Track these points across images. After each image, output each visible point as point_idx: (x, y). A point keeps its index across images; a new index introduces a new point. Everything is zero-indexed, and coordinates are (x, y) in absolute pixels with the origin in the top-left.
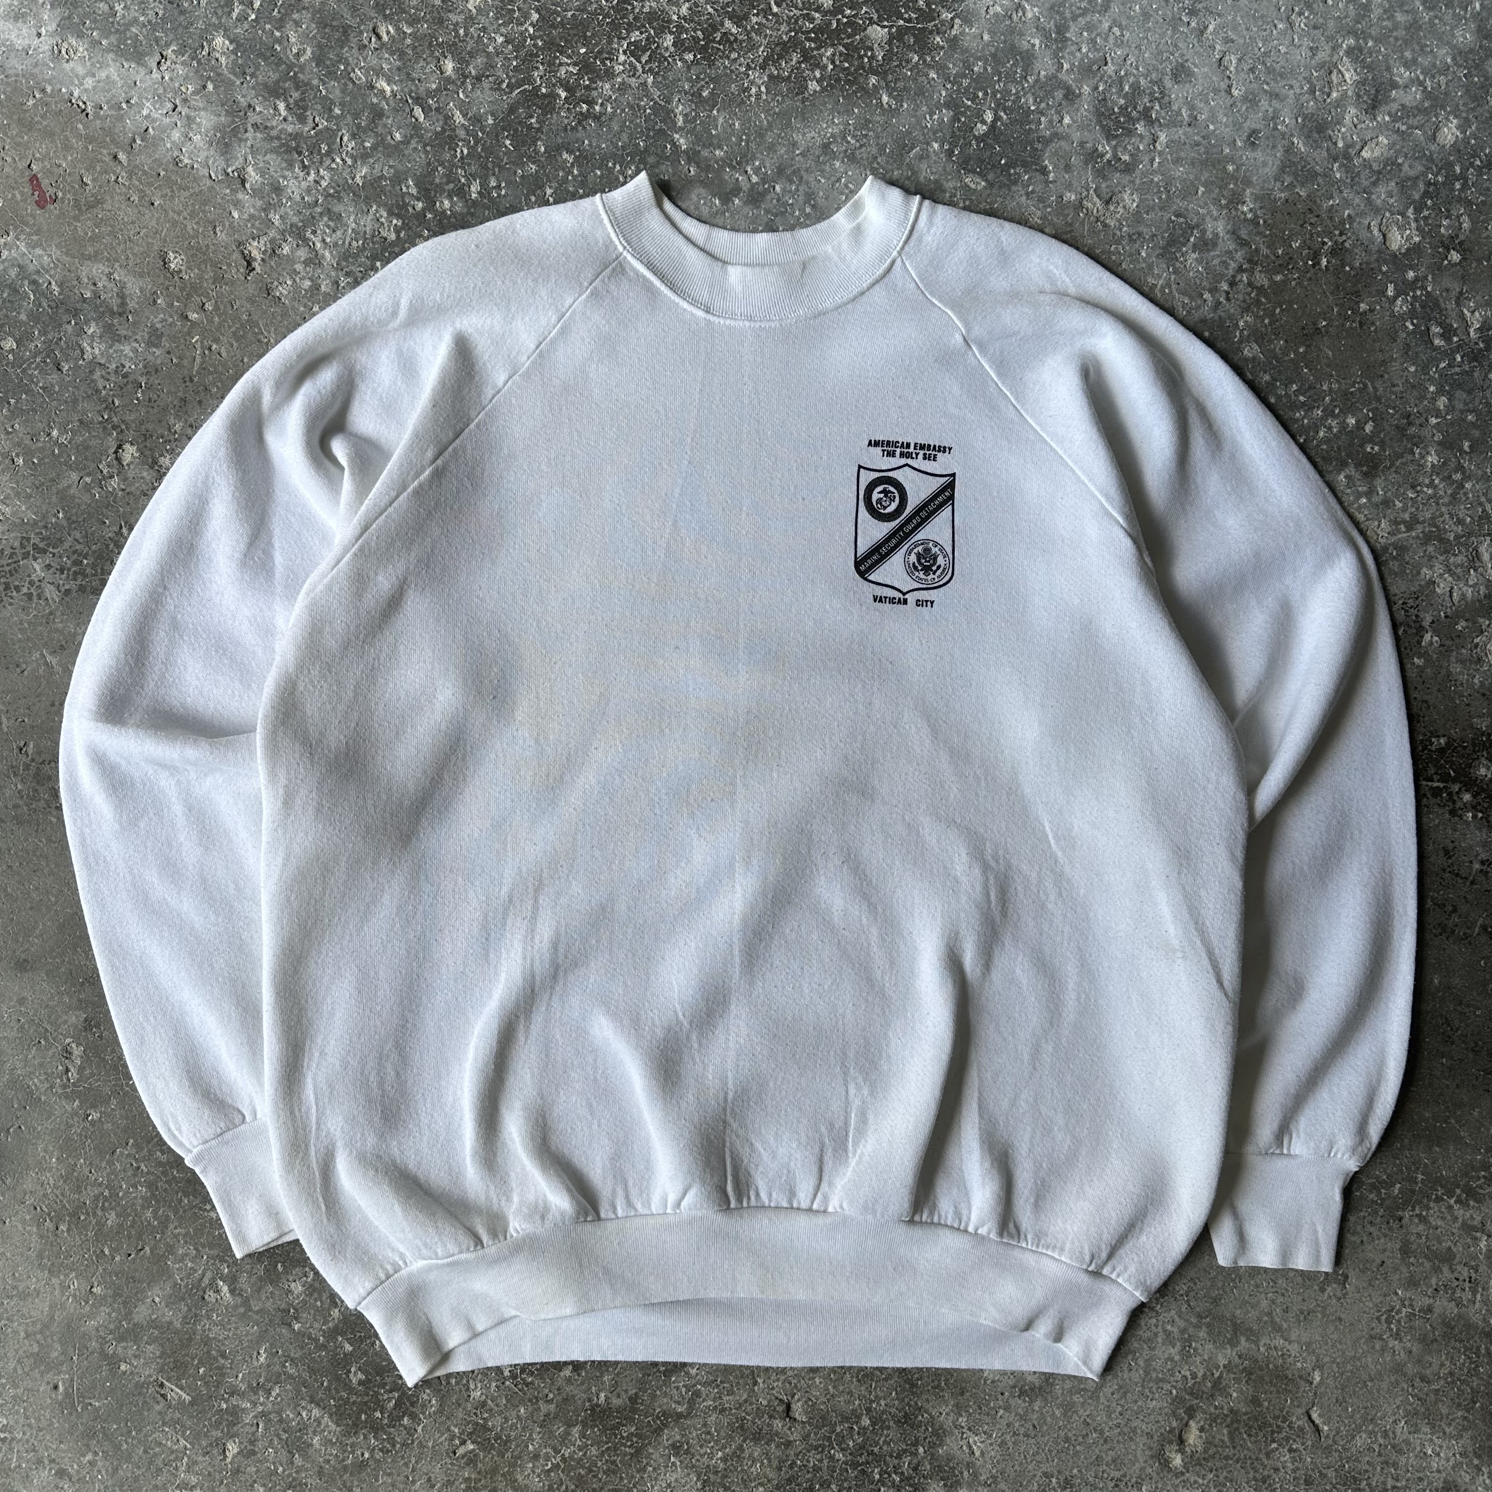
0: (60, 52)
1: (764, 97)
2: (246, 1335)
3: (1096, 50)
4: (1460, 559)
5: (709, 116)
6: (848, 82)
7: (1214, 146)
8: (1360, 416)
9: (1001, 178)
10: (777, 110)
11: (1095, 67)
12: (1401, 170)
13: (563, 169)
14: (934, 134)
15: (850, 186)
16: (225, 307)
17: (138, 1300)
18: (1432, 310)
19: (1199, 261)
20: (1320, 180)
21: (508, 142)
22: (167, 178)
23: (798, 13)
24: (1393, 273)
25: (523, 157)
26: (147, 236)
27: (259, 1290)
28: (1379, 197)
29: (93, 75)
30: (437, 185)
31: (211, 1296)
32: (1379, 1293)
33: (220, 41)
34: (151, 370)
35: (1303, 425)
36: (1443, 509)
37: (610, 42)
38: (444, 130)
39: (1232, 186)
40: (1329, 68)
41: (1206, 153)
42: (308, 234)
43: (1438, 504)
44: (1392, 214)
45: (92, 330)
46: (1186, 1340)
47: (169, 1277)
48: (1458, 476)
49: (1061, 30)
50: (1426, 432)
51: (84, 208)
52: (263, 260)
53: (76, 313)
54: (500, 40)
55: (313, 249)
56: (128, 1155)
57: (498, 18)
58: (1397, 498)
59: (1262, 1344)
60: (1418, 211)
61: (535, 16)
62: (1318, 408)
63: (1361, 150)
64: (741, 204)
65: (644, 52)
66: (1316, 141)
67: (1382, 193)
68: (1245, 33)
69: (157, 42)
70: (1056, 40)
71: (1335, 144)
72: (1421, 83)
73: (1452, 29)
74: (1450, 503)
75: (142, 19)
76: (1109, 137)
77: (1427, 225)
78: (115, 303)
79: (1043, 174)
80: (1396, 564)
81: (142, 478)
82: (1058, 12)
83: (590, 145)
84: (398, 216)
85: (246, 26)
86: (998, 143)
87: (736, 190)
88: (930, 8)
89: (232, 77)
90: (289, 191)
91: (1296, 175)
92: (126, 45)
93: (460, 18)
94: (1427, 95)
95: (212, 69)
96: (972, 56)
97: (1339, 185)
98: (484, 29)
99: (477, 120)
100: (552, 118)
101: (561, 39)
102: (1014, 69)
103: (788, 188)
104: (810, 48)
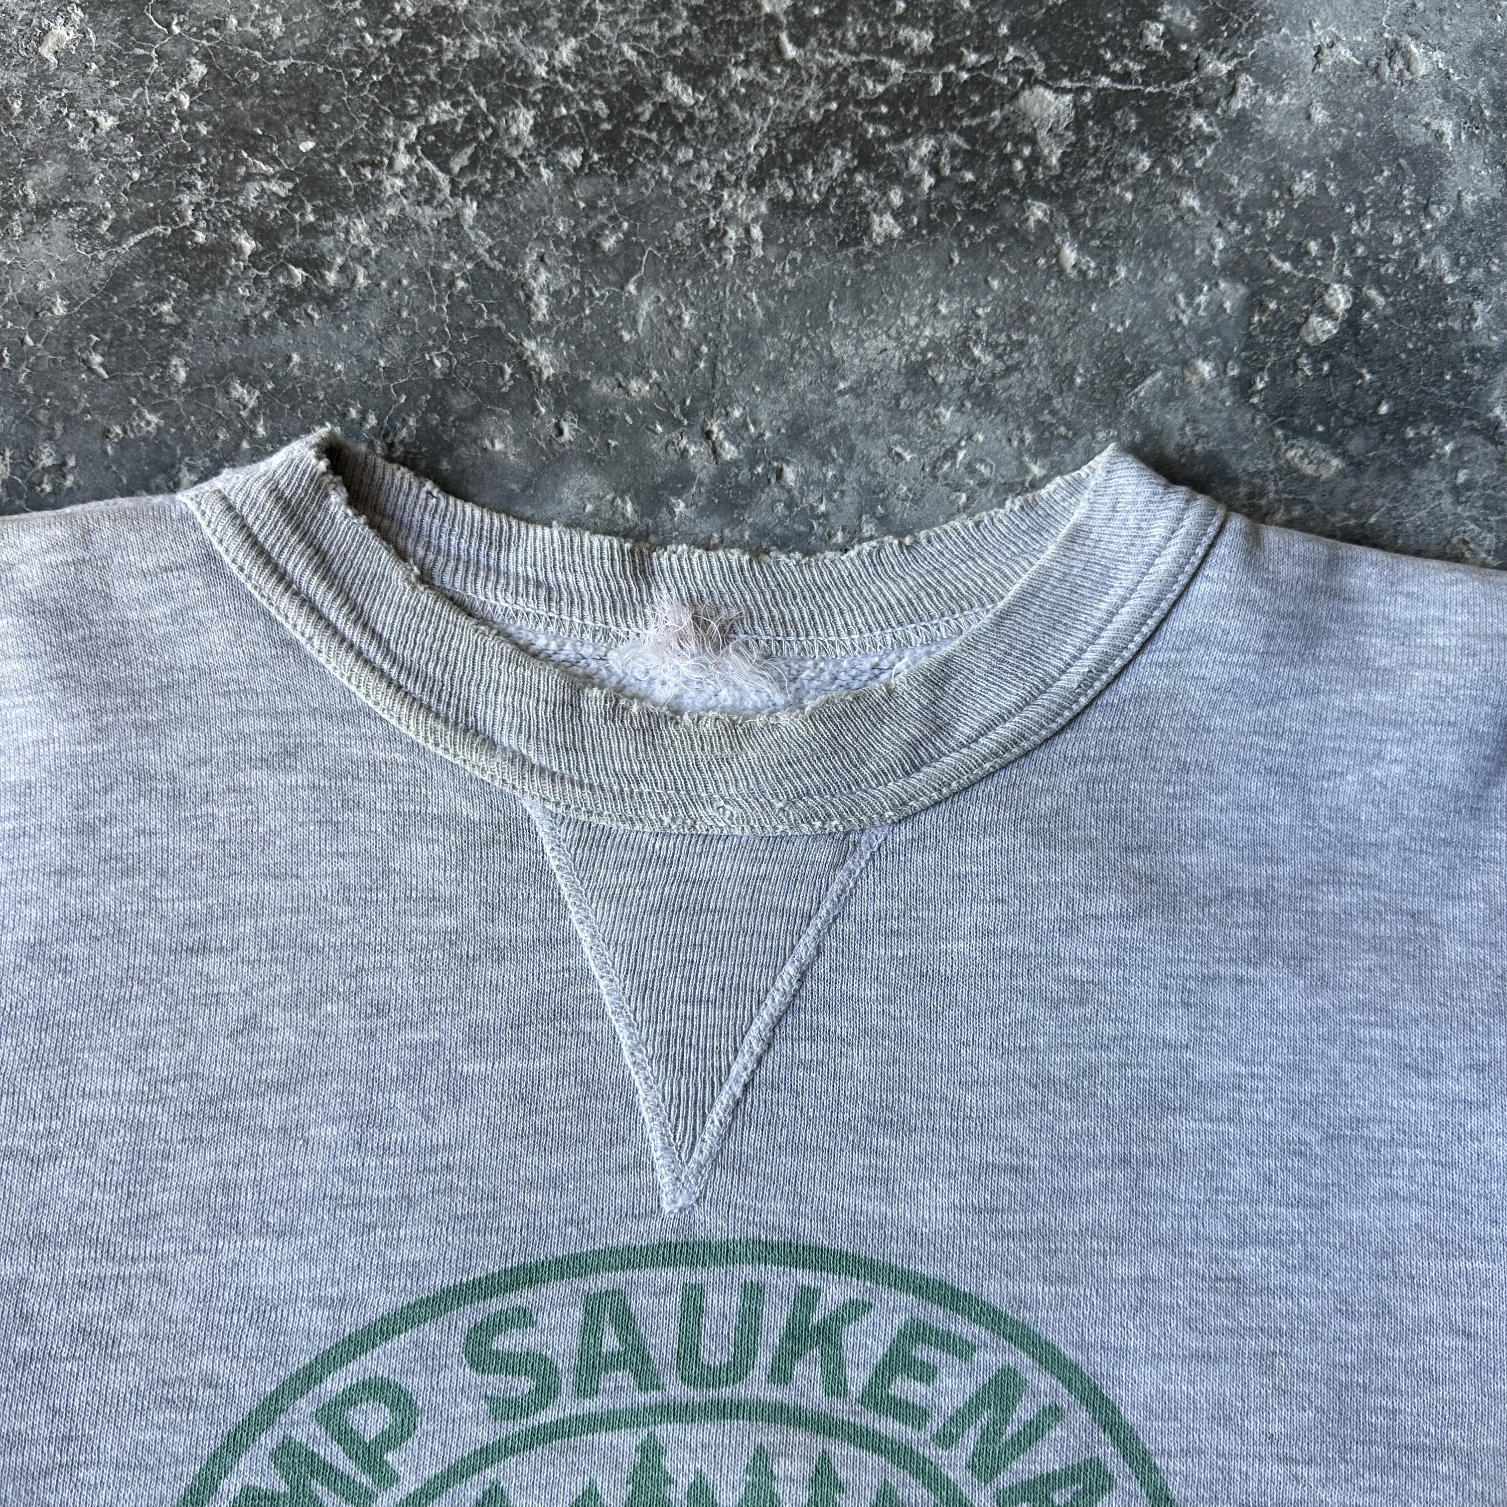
1: (758, 252)
5: (615, 298)
6: (972, 215)
9: (1382, 450)
10: (791, 283)
14: (1202, 338)
15: (982, 468)
21: (96, 359)
23: (847, 59)
25: (130, 393)
37: (376, 125)
54: (107, 122)
57: (108, 76)
61: (199, 70)
64: (691, 513)
65: (459, 147)
82: (1493, 61)
83: (305, 366)
86: (1369, 364)
88: (1176, 52)
96: (1288, 158)
98: (71, 100)
100: (213, 301)
101: (255, 119)
102: (1395, 188)
103: (817, 475)
104: (877, 137)
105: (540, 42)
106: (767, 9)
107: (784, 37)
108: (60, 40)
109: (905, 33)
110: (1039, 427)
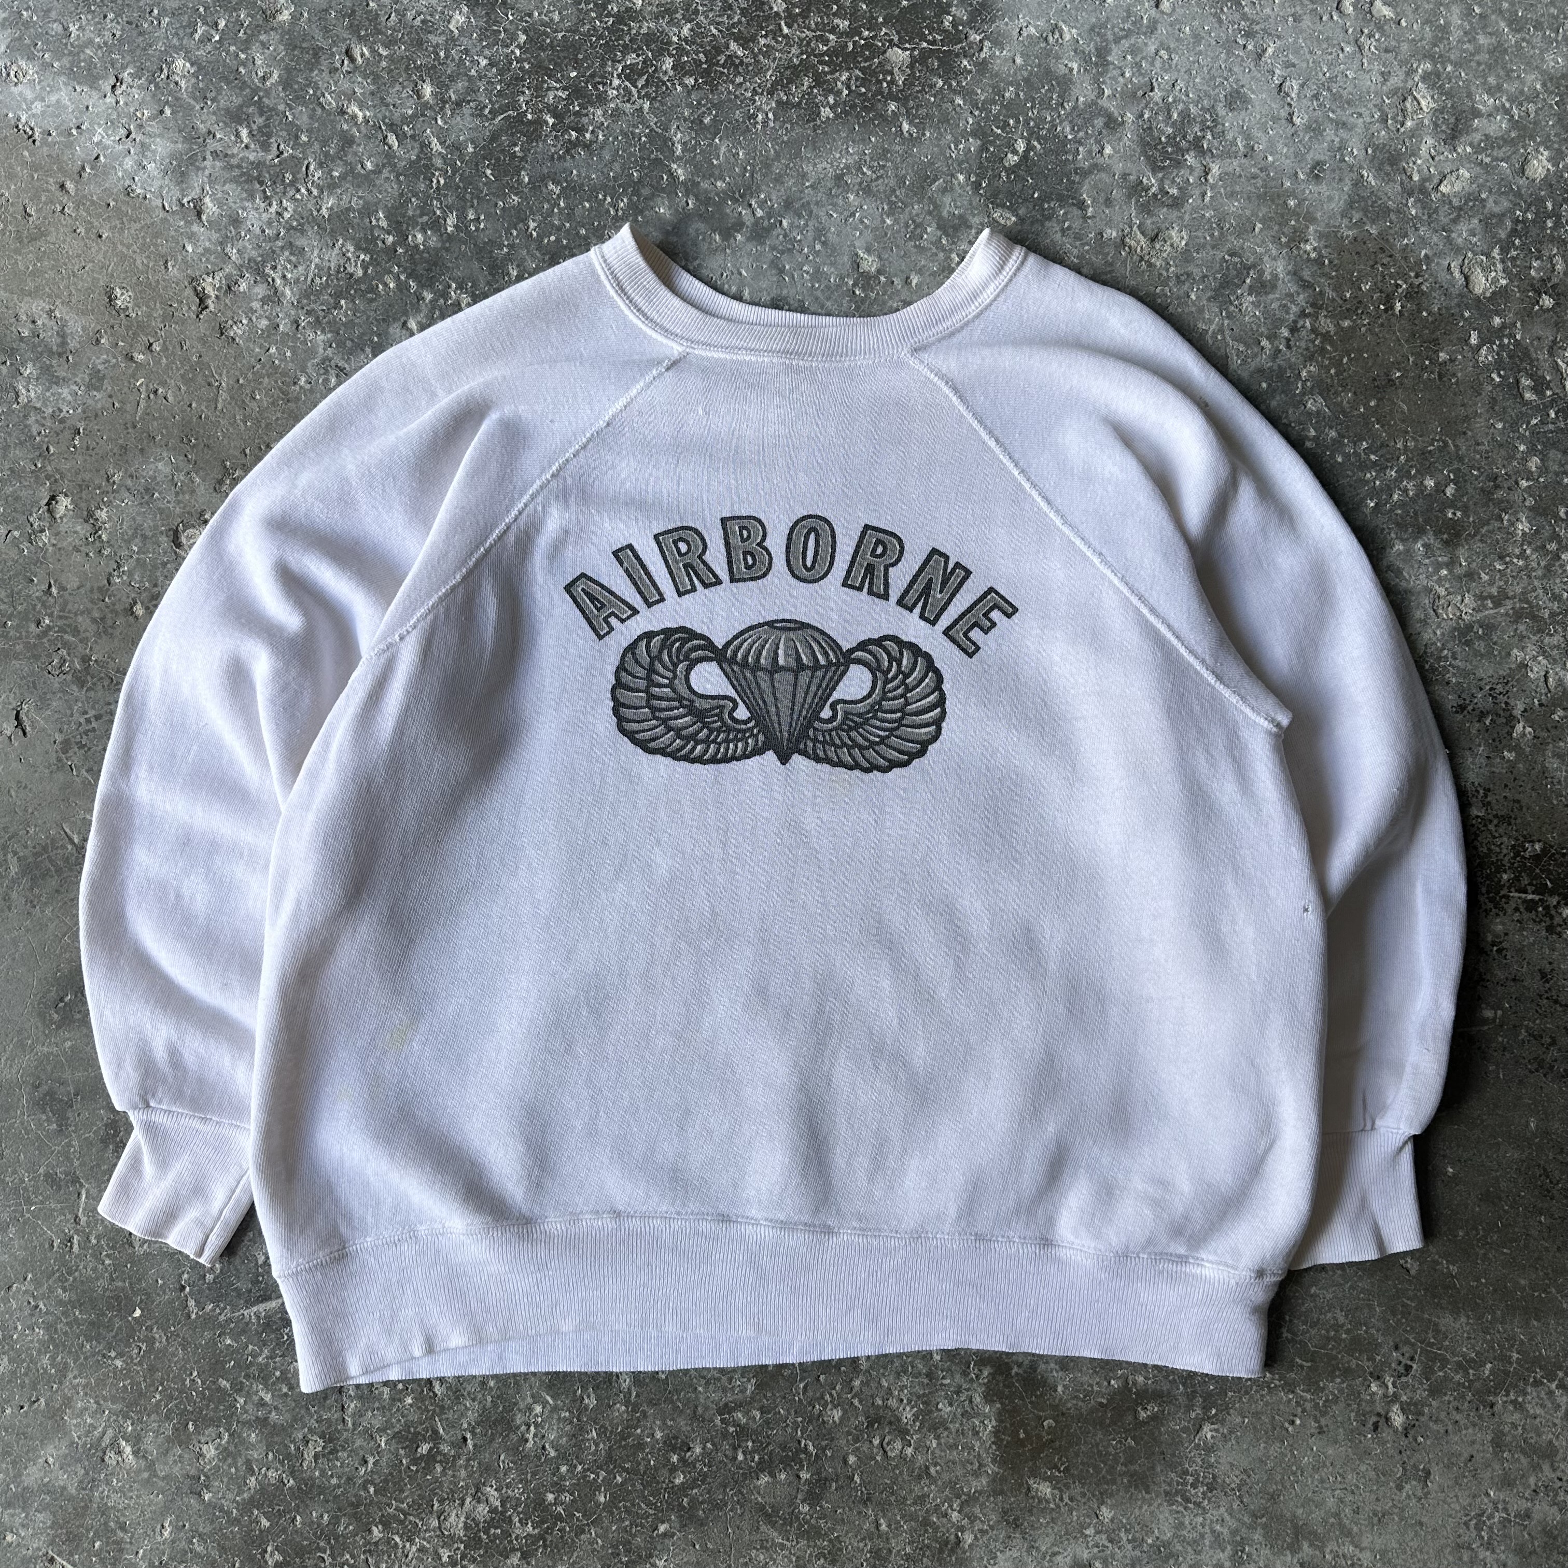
0: (8, 75)
1: (771, 124)
2: (149, 1505)
3: (1141, 74)
4: (1556, 639)
5: (710, 145)
6: (865, 108)
7: (1273, 179)
8: (1440, 477)
9: (1033, 213)
10: (786, 138)
11: (1140, 93)
12: (1484, 206)
13: (548, 202)
16: (174, 347)
17: (29, 1460)
18: (1521, 360)
19: (1256, 305)
20: (1393, 216)
21: (489, 172)
22: (117, 209)
23: (811, 34)
24: (1476, 319)
25: (505, 187)
26: (93, 271)
27: (165, 1455)
28: (1460, 235)
29: (43, 100)
30: (409, 218)
31: (111, 1458)
32: (1467, 1493)
33: (180, 64)
34: (90, 415)
35: (1374, 487)
36: (1536, 583)
37: (603, 65)
38: (419, 158)
39: (1293, 223)
40: (1404, 95)
41: (1264, 186)
42: (267, 271)
43: (1529, 577)
44: (1475, 254)
45: (28, 371)
46: (1238, 1544)
47: (66, 1434)
48: (1553, 546)
49: (1102, 52)
50: (1516, 497)
51: (26, 241)
52: (217, 297)
53: (12, 353)
54: (484, 62)
55: (271, 285)
56: (26, 1292)
57: (481, 40)
58: (1483, 570)
59: (1328, 1550)
60: (1504, 250)
61: (523, 38)
62: (1392, 468)
63: (1439, 185)
64: (743, 239)
65: (640, 75)
66: (1388, 174)
67: (1463, 232)
68: (1308, 56)
69: (113, 65)
70: (1096, 64)
71: (1410, 177)
72: (1507, 112)
73: (1542, 52)
74: (1544, 576)
75: (97, 40)
76: (1155, 169)
77: (1514, 266)
78: (54, 342)
79: (1080, 208)
80: (1483, 644)
81: (76, 532)
82: (1098, 34)
83: (579, 175)
84: (366, 251)
85: (209, 47)
86: (1030, 175)
87: (739, 225)
88: (957, 30)
89: (192, 102)
90: (249, 223)
91: (1365, 211)
92: (79, 67)
93: (441, 40)
94: (1515, 124)
95: (170, 93)
96: (1003, 81)
97: (1414, 223)
98: (467, 52)
99: (457, 148)
100: (537, 146)
101: (550, 62)
102: (1049, 95)
103: (797, 223)
104: (823, 71)
105: (674, 25)
106: (775, 9)
107: (783, 23)
108: (458, 22)
109: (837, 21)
110: (890, 203)
